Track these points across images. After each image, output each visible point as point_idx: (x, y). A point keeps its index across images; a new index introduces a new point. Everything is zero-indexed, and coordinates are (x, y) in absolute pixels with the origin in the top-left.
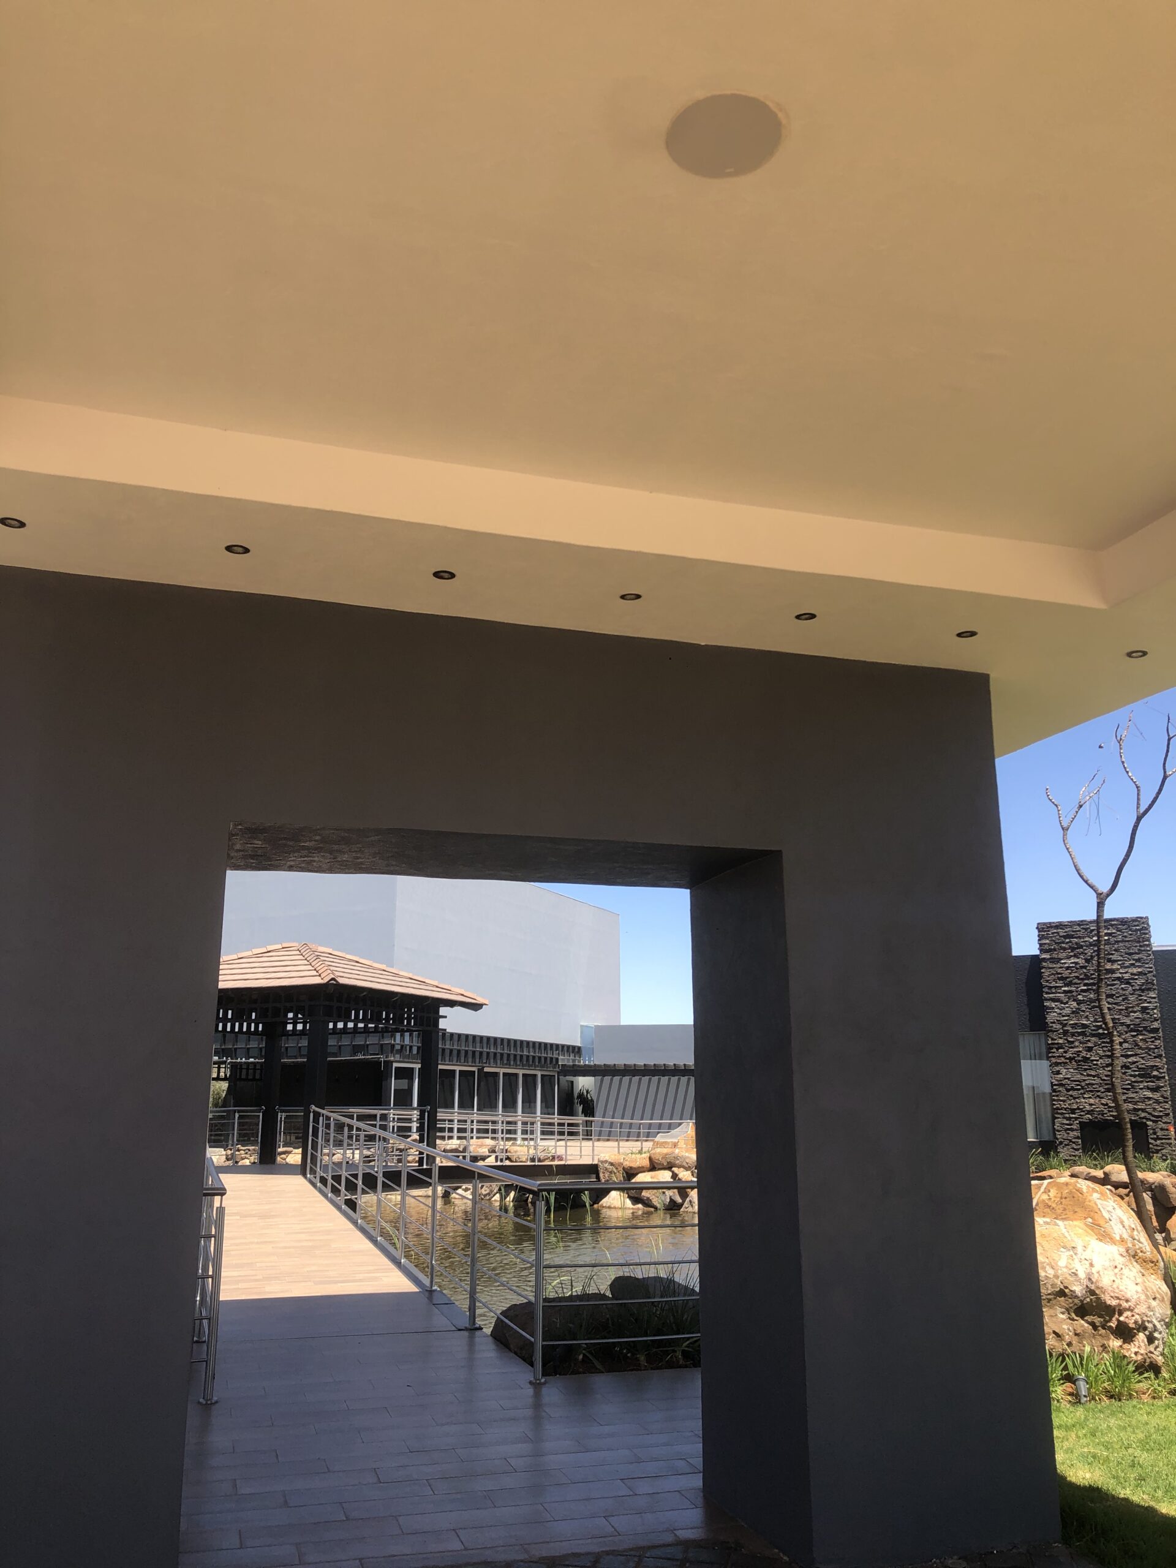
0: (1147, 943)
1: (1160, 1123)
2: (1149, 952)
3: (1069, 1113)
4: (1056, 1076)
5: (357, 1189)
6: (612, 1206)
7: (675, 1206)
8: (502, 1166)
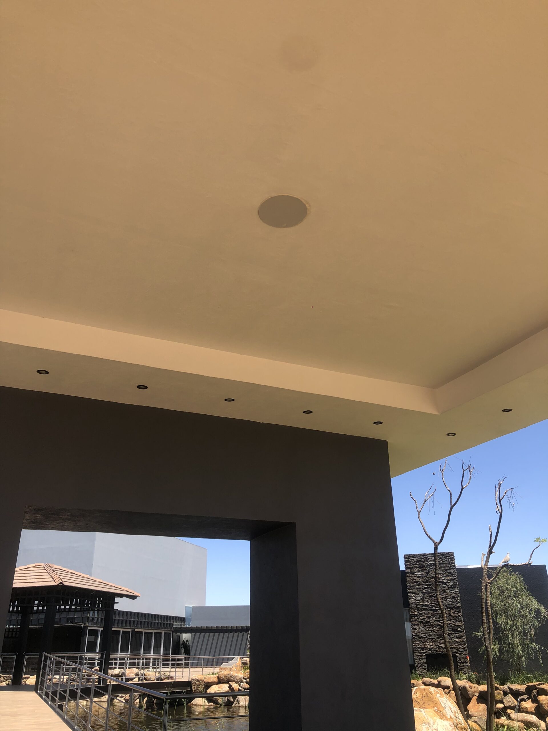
0: (453, 565)
1: (462, 655)
2: (454, 569)
3: (421, 650)
4: (414, 631)
5: (66, 699)
6: (198, 704)
7: (229, 703)
8: (142, 683)
